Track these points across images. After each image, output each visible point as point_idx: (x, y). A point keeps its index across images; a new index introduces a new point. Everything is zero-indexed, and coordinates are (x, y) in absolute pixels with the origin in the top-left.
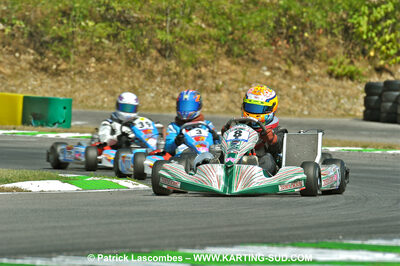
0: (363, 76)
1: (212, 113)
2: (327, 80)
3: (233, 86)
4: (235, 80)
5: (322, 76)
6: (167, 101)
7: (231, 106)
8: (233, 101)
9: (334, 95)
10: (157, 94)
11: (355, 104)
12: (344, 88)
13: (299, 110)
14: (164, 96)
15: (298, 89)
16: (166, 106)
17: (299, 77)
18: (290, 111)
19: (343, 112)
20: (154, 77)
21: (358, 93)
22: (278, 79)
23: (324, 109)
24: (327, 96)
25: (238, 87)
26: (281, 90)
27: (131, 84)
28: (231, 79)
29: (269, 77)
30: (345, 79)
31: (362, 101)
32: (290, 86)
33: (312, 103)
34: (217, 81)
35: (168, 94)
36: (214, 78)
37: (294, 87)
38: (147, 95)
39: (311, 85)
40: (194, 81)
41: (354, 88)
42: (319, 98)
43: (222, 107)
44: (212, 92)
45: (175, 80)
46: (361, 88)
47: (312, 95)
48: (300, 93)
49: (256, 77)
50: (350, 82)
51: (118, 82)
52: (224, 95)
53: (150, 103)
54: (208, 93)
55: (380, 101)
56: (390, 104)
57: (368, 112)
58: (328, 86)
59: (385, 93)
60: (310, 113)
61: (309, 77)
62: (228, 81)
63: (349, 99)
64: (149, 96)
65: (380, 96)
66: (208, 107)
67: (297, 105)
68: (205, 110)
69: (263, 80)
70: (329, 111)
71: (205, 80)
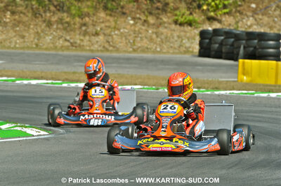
0: (199, 23)
1: (92, 51)
2: (173, 26)
3: (108, 31)
4: (109, 27)
5: (170, 24)
6: (61, 42)
7: (107, 45)
8: (109, 42)
9: (179, 37)
10: (54, 37)
11: (192, 43)
12: (185, 32)
13: (154, 48)
14: (59, 39)
15: (153, 33)
16: (60, 45)
17: (154, 24)
18: (147, 48)
19: (184, 49)
20: (51, 24)
21: (195, 36)
22: (139, 26)
23: (171, 47)
24: (173, 38)
25: (111, 31)
26: (140, 33)
27: (35, 30)
28: (106, 26)
29: (132, 25)
30: (186, 25)
31: (198, 42)
32: (148, 31)
33: (163, 42)
34: (96, 28)
35: (62, 37)
36: (94, 25)
37: (150, 32)
38: (47, 38)
39: (161, 29)
40: (80, 28)
41: (192, 32)
42: (167, 39)
43: (100, 46)
44: (93, 35)
45: (67, 27)
46: (197, 32)
47: (163, 37)
48: (154, 36)
49: (123, 25)
50: (189, 28)
51: (26, 28)
52: (101, 37)
53: (49, 44)
54: (90, 36)
55: (210, 43)
56: (217, 45)
57: (202, 50)
58: (174, 30)
59: (214, 38)
60: (161, 50)
61: (161, 24)
62: (104, 28)
63: (188, 40)
64: (48, 38)
65: (210, 39)
66: (90, 46)
67: (152, 44)
68: (88, 48)
69: (128, 27)
70: (175, 49)
71: (88, 27)
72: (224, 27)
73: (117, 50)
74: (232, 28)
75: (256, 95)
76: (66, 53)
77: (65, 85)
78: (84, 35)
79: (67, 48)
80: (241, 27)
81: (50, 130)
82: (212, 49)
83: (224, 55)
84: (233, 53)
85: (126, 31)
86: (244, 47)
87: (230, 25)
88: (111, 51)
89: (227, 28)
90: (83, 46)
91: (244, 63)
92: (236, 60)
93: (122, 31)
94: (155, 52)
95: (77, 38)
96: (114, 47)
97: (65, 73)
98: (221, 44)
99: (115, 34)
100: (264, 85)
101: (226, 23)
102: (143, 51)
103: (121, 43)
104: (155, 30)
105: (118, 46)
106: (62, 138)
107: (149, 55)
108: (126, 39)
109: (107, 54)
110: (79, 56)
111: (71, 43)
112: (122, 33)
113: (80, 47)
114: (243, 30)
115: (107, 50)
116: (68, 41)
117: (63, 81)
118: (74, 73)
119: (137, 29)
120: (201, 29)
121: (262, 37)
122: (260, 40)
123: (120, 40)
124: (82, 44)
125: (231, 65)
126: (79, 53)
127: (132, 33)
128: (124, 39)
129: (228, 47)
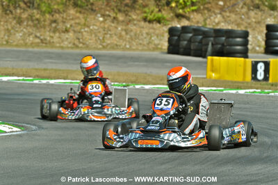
0: (168, 21)
1: (62, 48)
2: (142, 23)
3: (78, 28)
4: (79, 24)
5: (139, 21)
6: (31, 39)
7: (76, 42)
8: (79, 39)
9: (147, 34)
10: (24, 34)
11: (161, 40)
12: (154, 29)
13: (123, 45)
14: (29, 35)
15: (122, 30)
16: (30, 42)
17: (123, 21)
18: (117, 45)
19: (153, 46)
20: (21, 21)
21: (163, 33)
22: (108, 23)
23: (141, 44)
24: (142, 35)
25: (81, 29)
26: (110, 30)
27: (6, 27)
28: (76, 23)
29: (101, 22)
30: (155, 22)
31: (167, 39)
32: (117, 28)
33: (132, 39)
34: (66, 24)
35: (32, 34)
36: (64, 22)
37: (119, 29)
38: (17, 34)
39: (131, 27)
40: (50, 24)
41: (161, 29)
42: (136, 36)
43: (70, 43)
44: (64, 32)
45: (37, 24)
46: (166, 29)
47: (132, 34)
48: (123, 33)
49: (93, 21)
50: (158, 25)
52: (71, 34)
53: (19, 40)
54: (60, 33)
55: (179, 40)
56: (186, 42)
57: (171, 47)
58: (143, 28)
59: (182, 35)
60: (130, 47)
61: (130, 21)
62: (74, 25)
63: (157, 37)
64: (19, 35)
65: (179, 36)
66: (60, 43)
67: (122, 41)
68: (58, 45)
69: (98, 24)
70: (144, 45)
71: (58, 24)
72: (193, 24)
73: (87, 47)
74: (200, 25)
75: (225, 92)
76: (36, 49)
77: (36, 81)
78: (54, 32)
79: (37, 45)
80: (209, 24)
81: (22, 126)
82: (181, 46)
83: (192, 52)
84: (201, 50)
85: (96, 28)
86: (212, 44)
87: (198, 22)
88: (81, 47)
89: (195, 25)
90: (53, 42)
91: (212, 60)
92: (205, 57)
93: (91, 28)
94: (125, 49)
95: (47, 35)
96: (83, 44)
97: (36, 69)
98: (190, 41)
99: (85, 31)
100: (232, 82)
101: (194, 20)
102: (113, 48)
103: (91, 39)
104: (124, 27)
105: (87, 43)
106: (34, 135)
107: (118, 52)
108: (96, 36)
109: (77, 51)
110: (49, 53)
111: (41, 40)
112: (91, 30)
113: (51, 44)
114: (211, 27)
115: (77, 47)
116: (39, 38)
117: (34, 77)
118: (45, 70)
119: (106, 26)
120: (170, 26)
121: (229, 34)
122: (228, 38)
123: (90, 37)
124: (52, 41)
125: (200, 62)
126: (50, 50)
127: (101, 30)
128: (93, 36)
129: (197, 44)
